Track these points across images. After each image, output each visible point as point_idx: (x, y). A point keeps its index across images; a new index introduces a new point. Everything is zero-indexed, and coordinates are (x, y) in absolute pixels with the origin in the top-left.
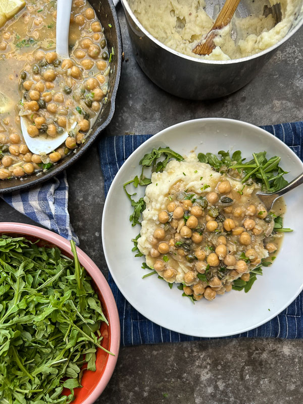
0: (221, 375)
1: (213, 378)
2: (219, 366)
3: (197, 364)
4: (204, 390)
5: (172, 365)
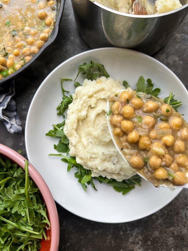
2: (149, 242)
3: (131, 241)
5: (110, 243)
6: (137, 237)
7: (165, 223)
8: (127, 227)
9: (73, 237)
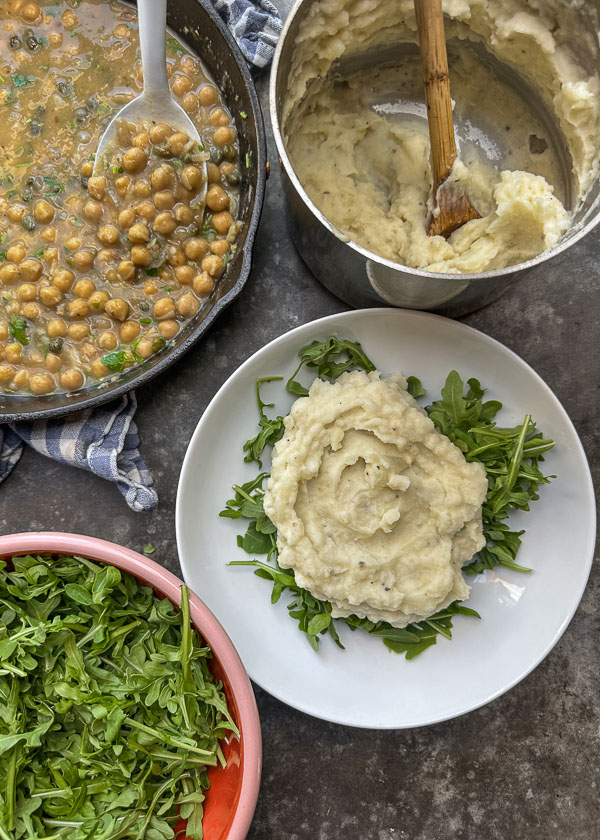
0: (476, 791)
1: (459, 797)
2: (471, 772)
3: (426, 770)
4: (442, 825)
5: (375, 774)
6: (442, 761)
7: (510, 728)
8: (417, 737)
9: (283, 760)
